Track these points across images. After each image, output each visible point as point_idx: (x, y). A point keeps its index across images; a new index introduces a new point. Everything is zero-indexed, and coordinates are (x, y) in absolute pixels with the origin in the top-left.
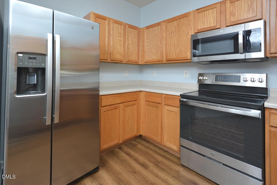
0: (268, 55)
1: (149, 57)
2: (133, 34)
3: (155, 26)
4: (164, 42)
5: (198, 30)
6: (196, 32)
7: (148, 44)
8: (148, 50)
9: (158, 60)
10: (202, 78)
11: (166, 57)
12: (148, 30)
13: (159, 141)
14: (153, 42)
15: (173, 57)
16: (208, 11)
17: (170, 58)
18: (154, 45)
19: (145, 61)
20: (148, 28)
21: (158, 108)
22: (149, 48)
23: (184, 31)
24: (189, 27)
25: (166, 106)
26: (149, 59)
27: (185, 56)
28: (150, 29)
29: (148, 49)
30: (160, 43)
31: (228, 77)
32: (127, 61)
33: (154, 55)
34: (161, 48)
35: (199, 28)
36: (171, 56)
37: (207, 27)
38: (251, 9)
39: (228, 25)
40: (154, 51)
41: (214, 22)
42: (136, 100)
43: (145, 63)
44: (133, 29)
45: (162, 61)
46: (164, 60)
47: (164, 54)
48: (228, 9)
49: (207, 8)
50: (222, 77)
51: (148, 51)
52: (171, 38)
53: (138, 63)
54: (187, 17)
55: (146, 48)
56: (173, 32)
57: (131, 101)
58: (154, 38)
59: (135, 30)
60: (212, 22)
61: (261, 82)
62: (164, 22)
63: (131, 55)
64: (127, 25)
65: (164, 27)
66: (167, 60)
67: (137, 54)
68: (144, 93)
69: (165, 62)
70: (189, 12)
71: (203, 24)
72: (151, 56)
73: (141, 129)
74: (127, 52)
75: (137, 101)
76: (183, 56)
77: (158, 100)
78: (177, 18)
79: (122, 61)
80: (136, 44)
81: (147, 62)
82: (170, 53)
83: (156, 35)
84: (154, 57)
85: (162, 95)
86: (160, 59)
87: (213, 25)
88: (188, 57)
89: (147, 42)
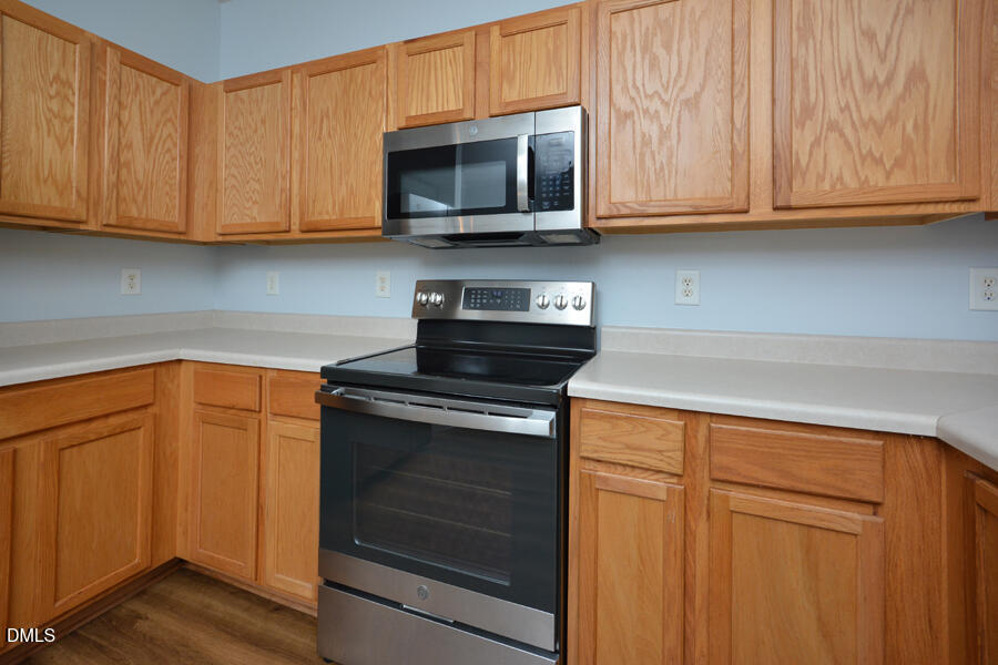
0: (594, 224)
1: (236, 209)
2: (157, 103)
3: (262, 81)
4: (296, 155)
5: (409, 118)
6: (403, 124)
7: (233, 156)
8: (233, 181)
9: (271, 224)
10: (424, 298)
11: (302, 214)
12: (232, 95)
13: (249, 573)
14: (253, 149)
15: (326, 217)
16: (441, 54)
17: (316, 218)
18: (257, 163)
19: (219, 230)
20: (233, 86)
21: (246, 430)
22: (236, 174)
23: (363, 118)
24: (380, 103)
25: (279, 418)
26: (236, 220)
27: (368, 215)
28: (243, 94)
29: (234, 176)
30: (278, 156)
31: (499, 294)
32: (113, 221)
33: (255, 202)
34: (284, 178)
35: (413, 114)
36: (320, 214)
37: (435, 111)
38: (553, 70)
39: (494, 112)
40: (257, 187)
41: (457, 96)
42: (146, 406)
43: (220, 239)
44: (155, 79)
45: (288, 232)
46: (295, 227)
47: (295, 201)
48: (494, 55)
49: (434, 41)
50: (482, 294)
51: (233, 186)
52: (320, 138)
53: (182, 237)
54: (374, 65)
55: (223, 174)
56: (328, 117)
57: (107, 416)
58: (256, 131)
59: (166, 85)
60: (452, 96)
61: (579, 308)
62: (295, 69)
63: (140, 198)
64: (108, 49)
65: (297, 91)
66: (305, 229)
67: (177, 194)
68: (192, 366)
69: (296, 234)
70: (383, 47)
71: (424, 99)
72: (245, 208)
73: (179, 530)
74: (113, 178)
75: (151, 410)
76: (360, 216)
77: (247, 397)
78: (343, 64)
79: (79, 222)
80: (176, 152)
81: (228, 231)
82: (314, 202)
83: (263, 122)
84: (255, 214)
85: (263, 373)
86: (277, 223)
87: (452, 107)
88: (374, 218)
89: (228, 149)
